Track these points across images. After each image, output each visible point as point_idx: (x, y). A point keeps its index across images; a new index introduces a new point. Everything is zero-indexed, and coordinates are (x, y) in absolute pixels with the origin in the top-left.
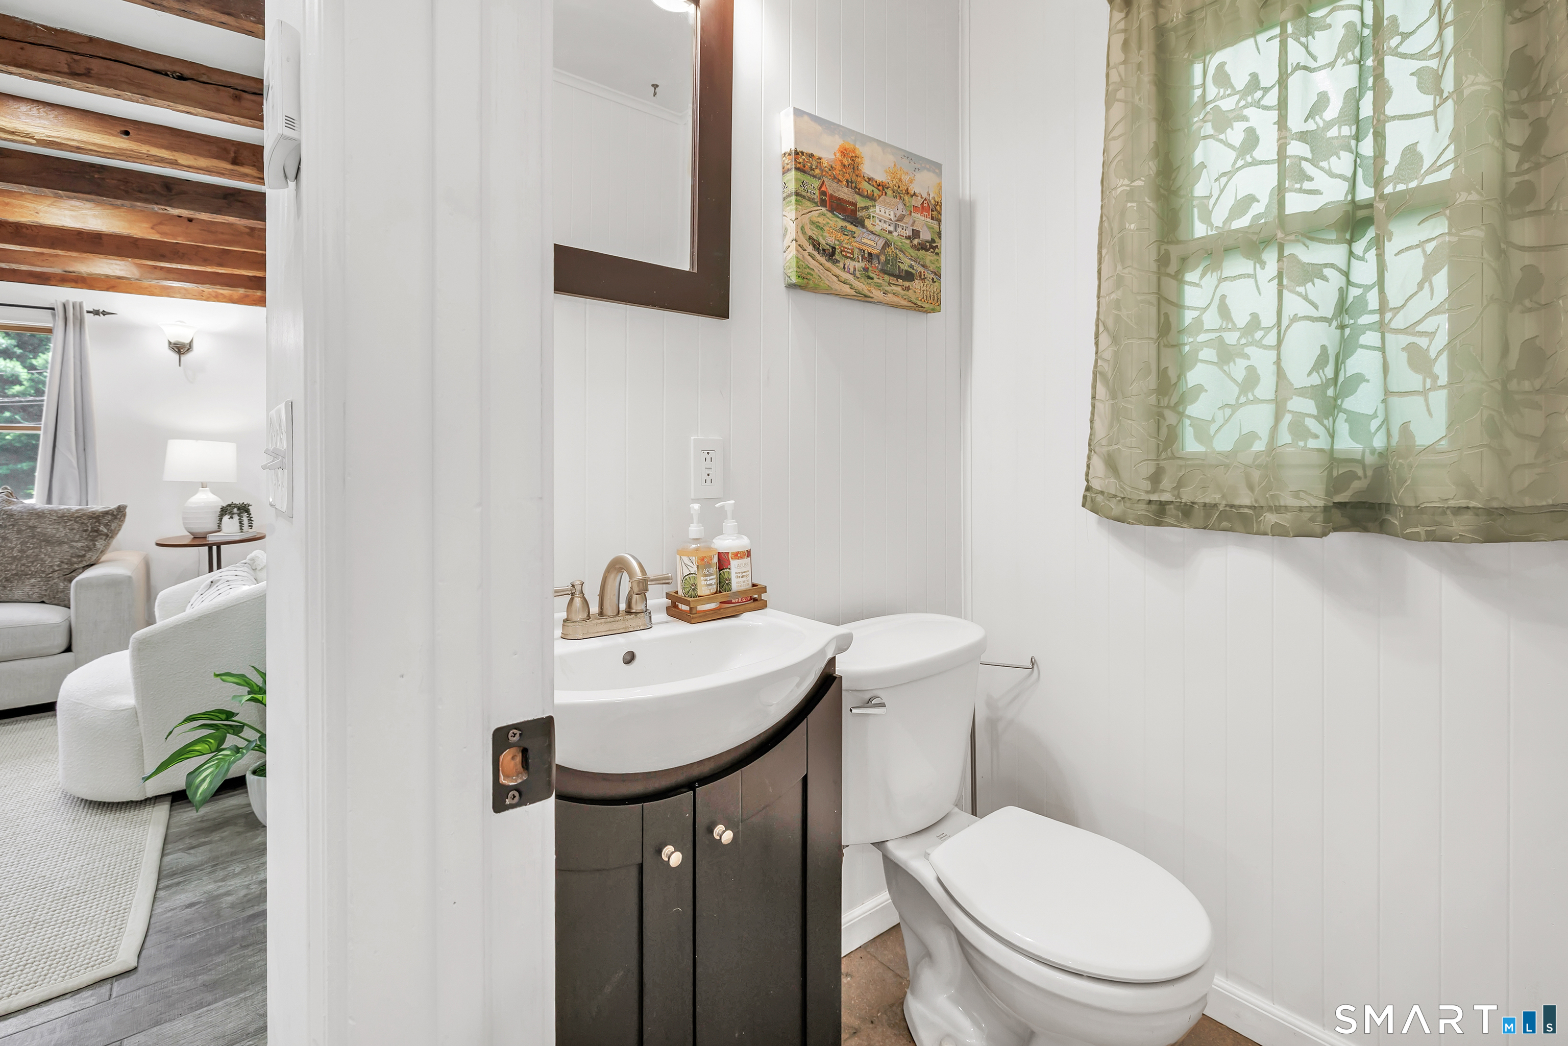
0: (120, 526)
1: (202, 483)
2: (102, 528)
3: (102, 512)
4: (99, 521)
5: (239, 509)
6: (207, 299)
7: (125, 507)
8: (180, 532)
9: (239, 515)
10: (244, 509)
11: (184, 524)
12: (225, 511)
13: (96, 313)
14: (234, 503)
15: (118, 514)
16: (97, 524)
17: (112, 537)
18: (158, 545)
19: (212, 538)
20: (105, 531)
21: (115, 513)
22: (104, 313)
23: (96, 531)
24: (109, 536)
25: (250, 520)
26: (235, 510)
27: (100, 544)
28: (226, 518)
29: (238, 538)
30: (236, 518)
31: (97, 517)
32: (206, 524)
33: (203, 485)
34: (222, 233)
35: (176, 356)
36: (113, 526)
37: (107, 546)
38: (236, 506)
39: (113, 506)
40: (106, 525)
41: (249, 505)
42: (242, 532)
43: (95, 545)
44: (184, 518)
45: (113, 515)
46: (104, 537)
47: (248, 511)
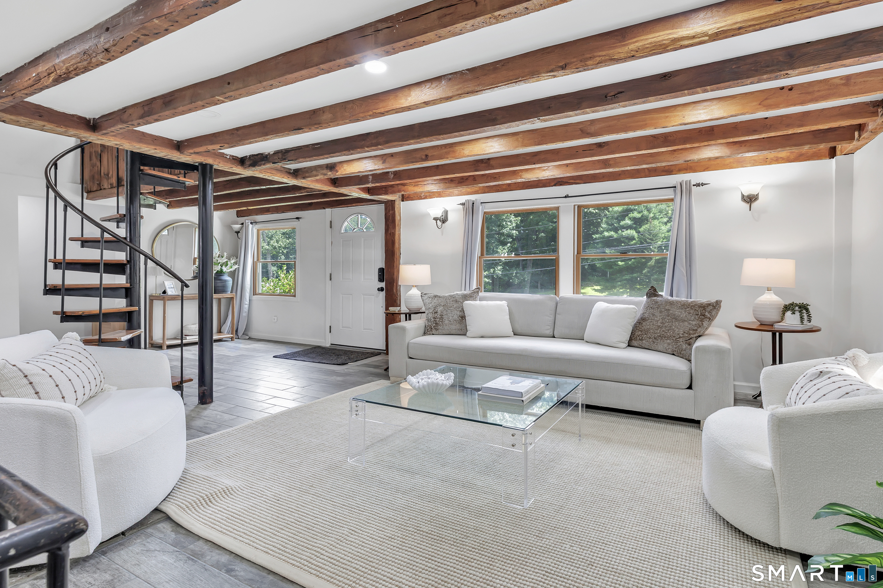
0: (717, 313)
1: (768, 288)
2: (707, 314)
3: (706, 304)
4: (705, 309)
5: (800, 307)
6: (770, 164)
7: (720, 302)
8: (748, 318)
9: (800, 312)
10: (804, 308)
11: (754, 314)
12: (787, 308)
13: (698, 185)
14: (795, 302)
15: (716, 306)
16: (704, 311)
17: (713, 320)
18: (736, 326)
19: (778, 327)
20: (709, 316)
21: (715, 305)
22: (703, 184)
23: (704, 315)
24: (711, 319)
25: (809, 316)
26: (797, 308)
27: (705, 323)
28: (789, 314)
29: (800, 329)
30: (798, 314)
31: (704, 307)
32: (772, 316)
33: (769, 289)
34: (819, 91)
35: (747, 206)
36: (713, 313)
37: (709, 325)
38: (797, 305)
39: (713, 300)
40: (709, 312)
41: (808, 305)
42: (802, 324)
43: (703, 324)
44: (754, 311)
45: (713, 306)
46: (708, 320)
47: (807, 310)
